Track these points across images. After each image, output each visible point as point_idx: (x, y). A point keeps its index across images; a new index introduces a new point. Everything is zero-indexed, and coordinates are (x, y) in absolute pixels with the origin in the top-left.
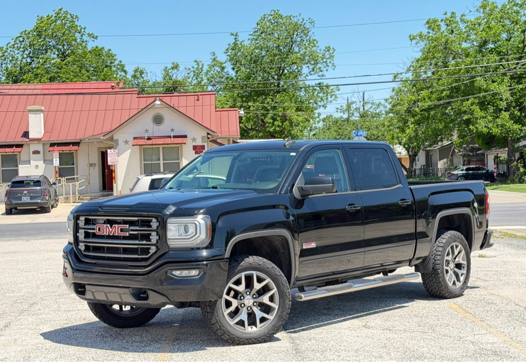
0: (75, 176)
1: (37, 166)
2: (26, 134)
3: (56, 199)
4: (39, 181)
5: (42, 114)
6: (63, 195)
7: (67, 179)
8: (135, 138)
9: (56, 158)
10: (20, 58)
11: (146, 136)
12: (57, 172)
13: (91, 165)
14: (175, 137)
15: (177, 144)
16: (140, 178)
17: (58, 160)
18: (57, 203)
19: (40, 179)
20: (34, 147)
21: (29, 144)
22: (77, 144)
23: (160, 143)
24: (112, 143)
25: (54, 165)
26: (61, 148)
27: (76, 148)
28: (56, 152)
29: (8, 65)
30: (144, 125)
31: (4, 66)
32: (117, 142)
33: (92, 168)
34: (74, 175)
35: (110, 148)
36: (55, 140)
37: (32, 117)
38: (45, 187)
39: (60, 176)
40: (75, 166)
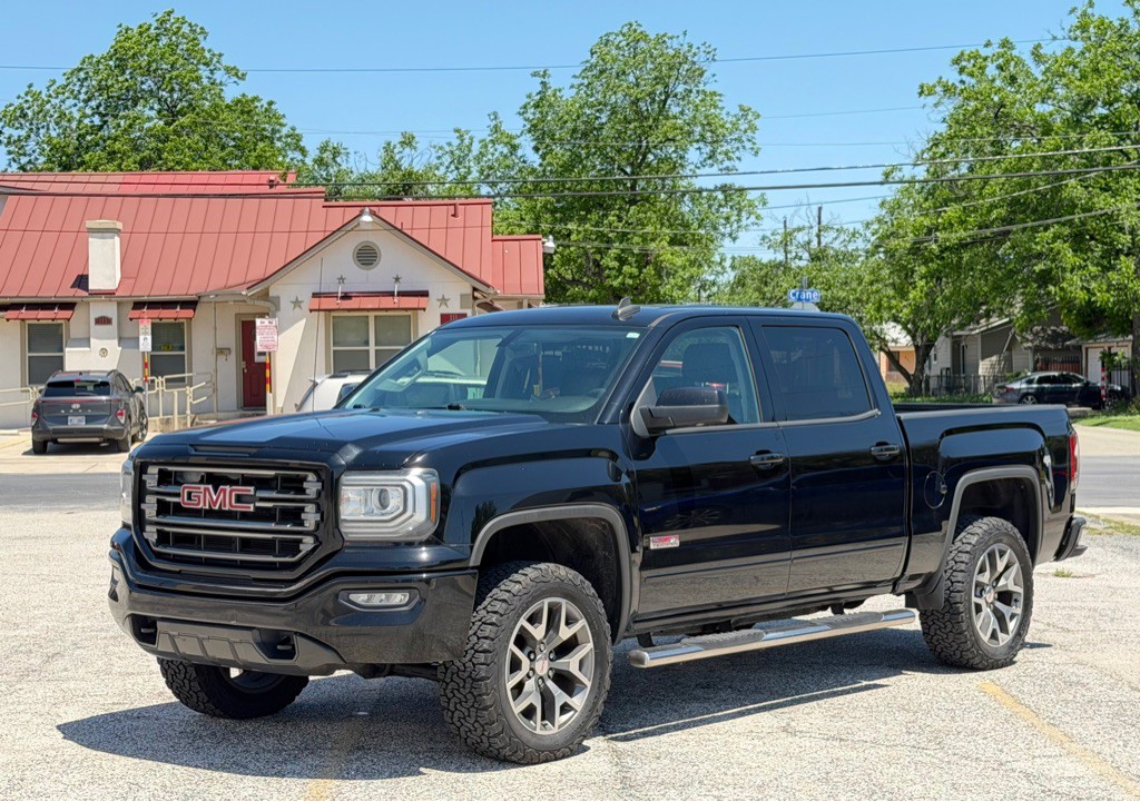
0: (186, 375)
1: (104, 352)
2: (82, 282)
3: (142, 424)
4: (105, 384)
5: (117, 239)
6: (158, 415)
7: (167, 380)
8: (315, 295)
9: (146, 333)
10: (77, 115)
11: (340, 290)
12: (146, 365)
13: (221, 351)
14: (401, 294)
16: (318, 381)
17: (149, 338)
18: (144, 432)
19: (109, 379)
20: (97, 310)
21: (88, 303)
22: (191, 304)
23: (370, 306)
24: (268, 304)
25: (142, 348)
26: (155, 313)
27: (188, 313)
28: (145, 321)
29: (51, 131)
30: (338, 267)
31: (42, 131)
32: (276, 302)
33: (222, 358)
34: (184, 372)
35: (262, 315)
36: (143, 293)
37: (95, 244)
38: (118, 397)
39: (153, 373)
40: (185, 353)
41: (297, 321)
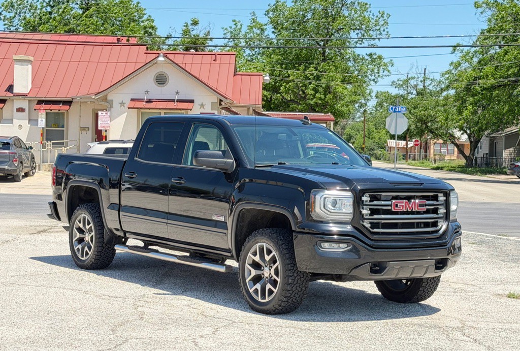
0: (65, 141)
1: (20, 126)
2: (10, 88)
3: (32, 167)
4: (8, 144)
5: (30, 66)
6: (47, 163)
7: (53, 144)
8: (132, 100)
9: (42, 117)
10: (39, 7)
11: (146, 97)
12: (42, 135)
13: (83, 129)
14: (179, 101)
15: (181, 109)
16: (92, 146)
17: (44, 120)
18: (34, 171)
19: (11, 142)
20: (19, 104)
21: (13, 100)
22: (69, 103)
23: (161, 107)
24: (106, 104)
25: (39, 125)
26: (48, 107)
27: (67, 107)
28: (42, 111)
29: (27, 14)
30: (145, 85)
31: (22, 15)
32: (111, 103)
33: (84, 132)
34: (64, 140)
35: (102, 110)
36: (43, 96)
37: (18, 68)
38: (15, 151)
39: (47, 140)
40: (64, 129)
41: (123, 114)
